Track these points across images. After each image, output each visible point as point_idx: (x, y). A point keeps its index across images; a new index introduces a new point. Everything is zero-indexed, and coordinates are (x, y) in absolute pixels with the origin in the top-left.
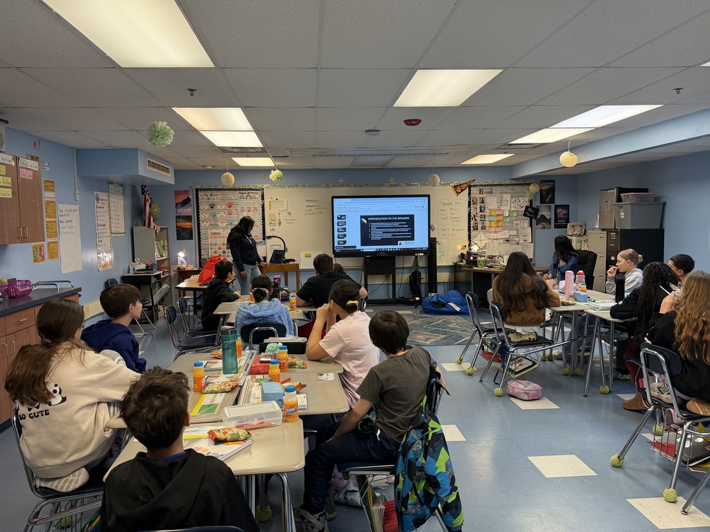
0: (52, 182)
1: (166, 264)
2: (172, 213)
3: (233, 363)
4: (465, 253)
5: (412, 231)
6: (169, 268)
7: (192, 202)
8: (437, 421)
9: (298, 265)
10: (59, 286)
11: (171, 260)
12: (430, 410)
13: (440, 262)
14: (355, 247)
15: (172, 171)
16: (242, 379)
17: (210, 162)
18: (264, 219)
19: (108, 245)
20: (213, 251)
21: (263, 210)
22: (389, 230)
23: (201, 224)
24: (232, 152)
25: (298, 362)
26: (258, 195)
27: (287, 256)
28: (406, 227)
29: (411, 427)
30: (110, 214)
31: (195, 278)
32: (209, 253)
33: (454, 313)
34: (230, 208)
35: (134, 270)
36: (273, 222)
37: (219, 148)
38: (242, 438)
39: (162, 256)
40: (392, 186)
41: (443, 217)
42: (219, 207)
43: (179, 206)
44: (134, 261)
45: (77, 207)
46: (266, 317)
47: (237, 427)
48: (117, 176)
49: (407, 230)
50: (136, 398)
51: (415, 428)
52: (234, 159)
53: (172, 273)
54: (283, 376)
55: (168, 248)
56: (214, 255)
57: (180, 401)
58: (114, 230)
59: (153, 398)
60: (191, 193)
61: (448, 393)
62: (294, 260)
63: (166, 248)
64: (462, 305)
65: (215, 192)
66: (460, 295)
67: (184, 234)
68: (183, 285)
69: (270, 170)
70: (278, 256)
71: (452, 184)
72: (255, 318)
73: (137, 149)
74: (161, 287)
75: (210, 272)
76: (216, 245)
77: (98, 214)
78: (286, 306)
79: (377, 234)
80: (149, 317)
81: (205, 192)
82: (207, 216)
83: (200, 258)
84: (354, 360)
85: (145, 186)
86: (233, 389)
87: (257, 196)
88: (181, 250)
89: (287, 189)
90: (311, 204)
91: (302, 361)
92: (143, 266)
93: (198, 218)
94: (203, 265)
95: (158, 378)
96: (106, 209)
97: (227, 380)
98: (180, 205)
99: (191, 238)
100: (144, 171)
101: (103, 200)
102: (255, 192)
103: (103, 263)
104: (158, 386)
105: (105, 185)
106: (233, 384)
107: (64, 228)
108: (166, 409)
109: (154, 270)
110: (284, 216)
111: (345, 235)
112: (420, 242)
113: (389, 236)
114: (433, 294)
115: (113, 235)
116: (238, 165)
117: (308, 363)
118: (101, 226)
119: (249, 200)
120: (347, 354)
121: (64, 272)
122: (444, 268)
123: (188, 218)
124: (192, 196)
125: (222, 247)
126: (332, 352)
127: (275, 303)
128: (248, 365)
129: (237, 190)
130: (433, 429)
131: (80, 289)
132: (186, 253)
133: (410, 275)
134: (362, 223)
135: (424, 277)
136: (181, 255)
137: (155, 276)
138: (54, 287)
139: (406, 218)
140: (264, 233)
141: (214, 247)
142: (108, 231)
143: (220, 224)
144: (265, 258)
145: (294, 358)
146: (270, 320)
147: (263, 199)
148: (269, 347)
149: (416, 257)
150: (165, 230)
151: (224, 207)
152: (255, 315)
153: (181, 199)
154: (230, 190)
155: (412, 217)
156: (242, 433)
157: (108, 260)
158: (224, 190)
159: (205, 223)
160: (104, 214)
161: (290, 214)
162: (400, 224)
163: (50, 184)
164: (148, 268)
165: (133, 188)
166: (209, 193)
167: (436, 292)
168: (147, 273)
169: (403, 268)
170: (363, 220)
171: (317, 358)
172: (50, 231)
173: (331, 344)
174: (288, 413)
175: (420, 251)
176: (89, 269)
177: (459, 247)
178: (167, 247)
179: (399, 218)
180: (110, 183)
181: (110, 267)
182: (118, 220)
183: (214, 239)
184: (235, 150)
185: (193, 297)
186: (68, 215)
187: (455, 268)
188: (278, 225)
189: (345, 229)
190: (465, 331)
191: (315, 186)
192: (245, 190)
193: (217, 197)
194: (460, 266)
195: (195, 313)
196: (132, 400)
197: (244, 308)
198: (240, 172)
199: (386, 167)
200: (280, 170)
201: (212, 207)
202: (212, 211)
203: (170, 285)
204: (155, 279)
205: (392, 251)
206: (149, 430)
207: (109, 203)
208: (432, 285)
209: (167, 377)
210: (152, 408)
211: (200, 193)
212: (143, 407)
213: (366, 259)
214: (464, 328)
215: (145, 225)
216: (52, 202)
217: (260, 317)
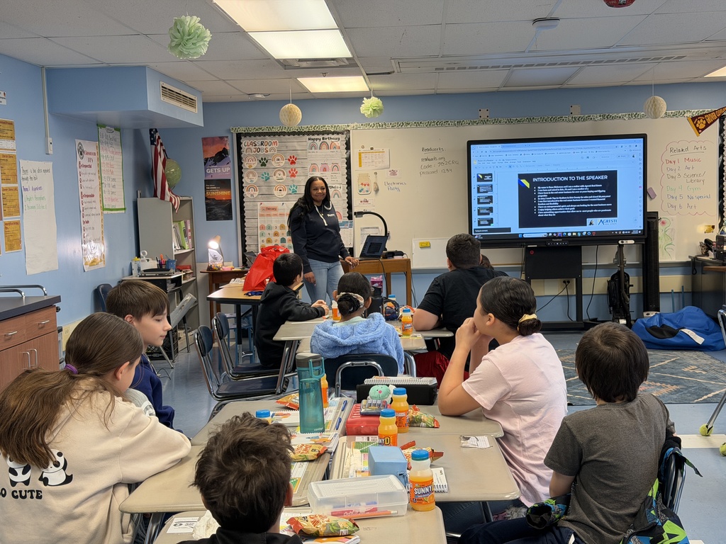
0: (11, 124)
1: (188, 261)
2: (199, 174)
3: (316, 416)
4: (713, 239)
5: (613, 200)
6: (194, 269)
7: (230, 156)
8: (678, 522)
9: (408, 262)
10: (25, 292)
11: (196, 254)
12: (665, 503)
13: (667, 254)
14: (509, 230)
15: (199, 105)
16: (333, 442)
17: (261, 87)
18: (349, 183)
19: (99, 229)
20: (265, 239)
21: (349, 168)
22: (570, 199)
23: (246, 193)
24: (299, 68)
25: (424, 417)
26: (340, 143)
27: (390, 246)
28: (602, 194)
29: (631, 531)
30: (100, 177)
31: (238, 283)
32: (257, 244)
33: (694, 347)
34: (293, 166)
35: (139, 270)
36: (366, 188)
37: (278, 61)
38: (344, 531)
39: (182, 248)
40: (575, 120)
41: (672, 173)
42: (274, 164)
43: (209, 163)
44: (139, 256)
45: (49, 165)
46: (364, 345)
47: (334, 514)
48: (110, 113)
49: (603, 198)
50: (220, 458)
51: (638, 534)
52: (301, 80)
53: (200, 276)
54: (404, 438)
55: (193, 234)
56: (267, 245)
57: (281, 467)
58: (107, 204)
59: (244, 461)
60: (229, 142)
61: (697, 472)
62: (401, 254)
63: (189, 234)
64: (708, 334)
65: (268, 139)
66: (704, 315)
67: (217, 210)
68: (216, 295)
69: (362, 99)
70: (375, 246)
71: (689, 115)
72: (345, 347)
73: (144, 67)
74: (181, 299)
75: (262, 272)
76: (269, 228)
77: (83, 177)
78: (395, 328)
79: (547, 207)
80: (164, 349)
81: (253, 139)
82: (255, 179)
83: (244, 250)
84: (523, 415)
85: (156, 131)
86: (320, 456)
87: (338, 143)
88: (214, 237)
89: (390, 132)
90: (430, 155)
91: (431, 416)
92: (153, 264)
93: (241, 183)
94: (248, 263)
95: (250, 431)
96: (94, 169)
97: (309, 442)
98: (212, 162)
99: (228, 216)
100: (156, 104)
101: (90, 154)
102: (335, 136)
103: (90, 258)
104: (250, 443)
105: (93, 128)
106: (319, 448)
107: (29, 199)
108: (262, 478)
109: (172, 271)
110: (384, 177)
111: (491, 209)
112: (628, 219)
113: (571, 209)
114: (652, 314)
115: (105, 212)
116: (307, 92)
117: (441, 419)
118: (88, 196)
119: (325, 151)
120: (511, 404)
121: (30, 271)
122: (672, 266)
123: (225, 184)
124: (231, 146)
125: (280, 231)
126: (485, 399)
127: (377, 321)
128: (340, 420)
129: (303, 133)
130: (671, 536)
131: (58, 299)
132: (221, 242)
133: (609, 279)
134: (521, 186)
135: (635, 283)
136: (214, 245)
137: (173, 281)
138: (16, 294)
139: (602, 177)
140: (350, 207)
141: (266, 232)
142: (98, 205)
143: (276, 193)
144: (352, 250)
145: (416, 410)
146: (370, 349)
147: (348, 148)
148: (372, 391)
149: (621, 246)
150: (188, 204)
151: (283, 163)
152: (346, 342)
153: (213, 151)
154: (294, 133)
155: (612, 175)
156: (344, 524)
157: (98, 254)
158: (284, 134)
159: (252, 190)
160: (92, 177)
161: (394, 173)
162: (590, 189)
163: (7, 126)
164: (163, 267)
165: (137, 134)
166: (258, 140)
167: (657, 309)
168: (160, 275)
169: (596, 267)
170: (524, 181)
171: (457, 412)
172: (9, 204)
173: (484, 386)
174: (418, 497)
175: (629, 236)
176: (69, 269)
177: (702, 229)
178: (191, 233)
179: (589, 178)
180: (100, 125)
181: (101, 265)
182: (114, 186)
183: (266, 218)
184: (304, 65)
185: (235, 315)
186: (36, 178)
187: (693, 267)
188: (373, 192)
189: (491, 198)
190: (715, 379)
191: (439, 124)
192: (318, 133)
193: (271, 147)
194: (704, 263)
195: (239, 342)
196: (214, 460)
197: (326, 330)
198: (310, 101)
199: (565, 86)
200: (378, 97)
201: (263, 165)
202: (263, 170)
203: (196, 294)
204: (173, 285)
205: (576, 237)
206: (237, 506)
207: (99, 159)
208: (651, 297)
209: (262, 431)
210: (241, 474)
211: (244, 141)
212: (229, 473)
213: (528, 250)
214: (712, 374)
215: (155, 196)
216: (10, 156)
217: (354, 345)
